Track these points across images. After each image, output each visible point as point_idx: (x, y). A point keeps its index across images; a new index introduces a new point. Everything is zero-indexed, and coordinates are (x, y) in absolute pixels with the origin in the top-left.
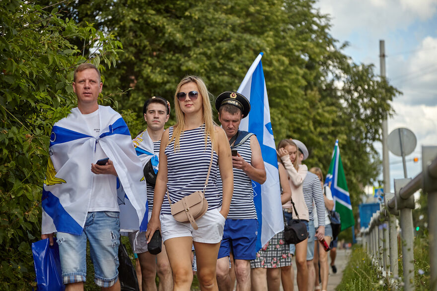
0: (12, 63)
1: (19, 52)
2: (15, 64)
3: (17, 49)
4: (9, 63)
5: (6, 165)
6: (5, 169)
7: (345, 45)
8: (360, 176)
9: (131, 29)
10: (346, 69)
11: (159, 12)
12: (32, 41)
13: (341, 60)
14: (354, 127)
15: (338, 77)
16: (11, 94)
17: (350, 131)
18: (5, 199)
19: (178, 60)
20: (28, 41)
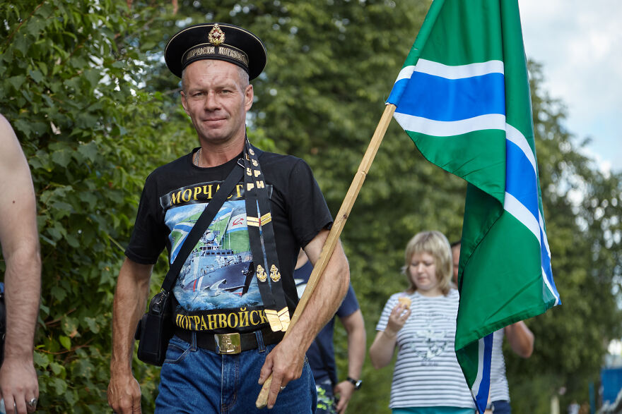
0: (121, 173)
1: (130, 157)
2: (125, 174)
3: (128, 153)
4: (117, 173)
5: (106, 315)
6: (105, 320)
7: (586, 142)
8: (603, 328)
9: (283, 116)
10: (587, 175)
11: (323, 92)
12: (149, 143)
13: (578, 162)
14: (595, 257)
15: (574, 187)
16: (118, 215)
17: (591, 265)
18: (103, 362)
19: (346, 158)
20: (144, 143)
